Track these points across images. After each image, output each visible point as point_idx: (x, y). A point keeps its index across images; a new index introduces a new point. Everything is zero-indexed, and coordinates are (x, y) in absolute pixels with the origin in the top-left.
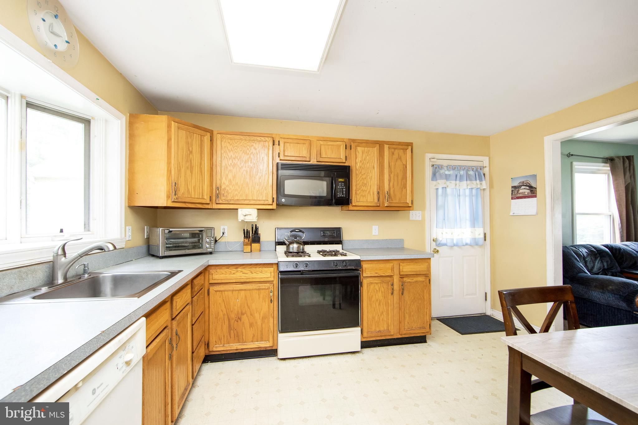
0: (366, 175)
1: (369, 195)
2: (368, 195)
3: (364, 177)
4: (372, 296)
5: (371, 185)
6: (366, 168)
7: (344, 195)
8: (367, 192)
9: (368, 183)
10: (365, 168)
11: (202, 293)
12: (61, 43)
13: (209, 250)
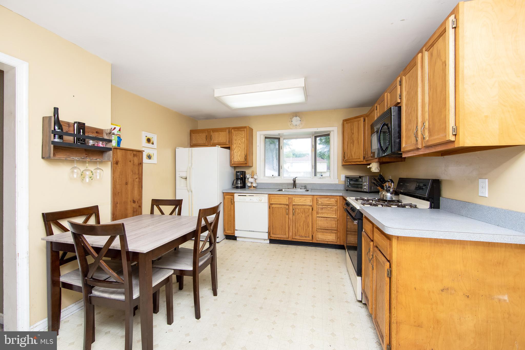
0: (411, 108)
3: (410, 111)
5: (414, 120)
6: (411, 98)
9: (412, 118)
11: (332, 208)
12: (298, 123)
13: (365, 190)
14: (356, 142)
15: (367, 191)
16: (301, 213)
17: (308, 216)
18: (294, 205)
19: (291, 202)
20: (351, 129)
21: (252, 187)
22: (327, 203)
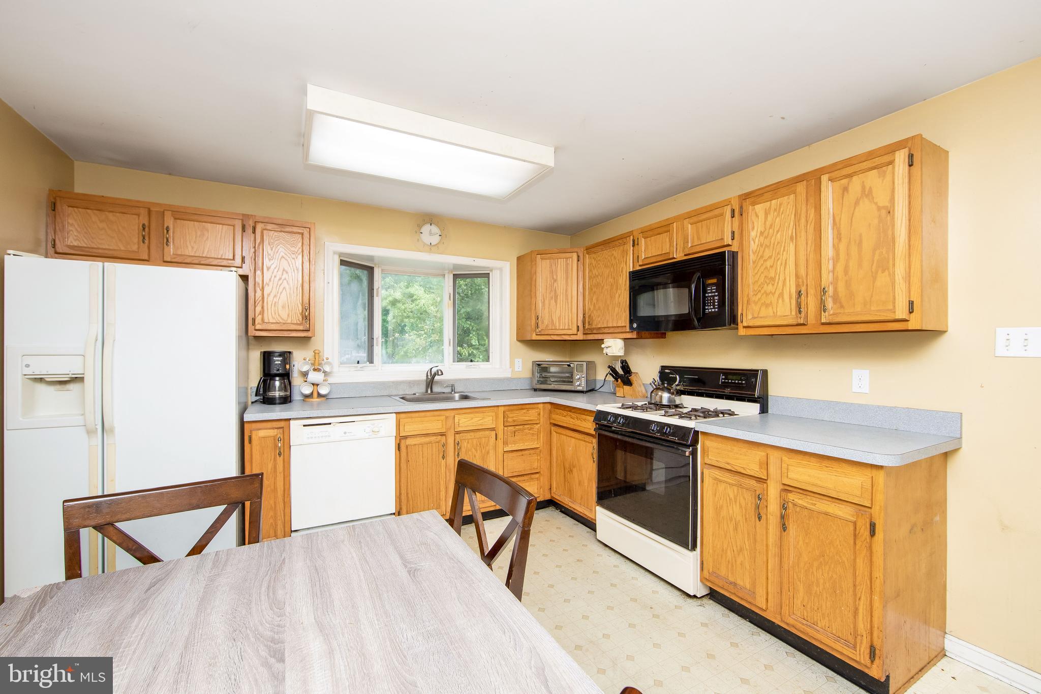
0: (773, 258)
1: (780, 301)
2: (778, 302)
3: (769, 263)
4: (721, 507)
5: (785, 279)
6: (774, 244)
7: (716, 308)
8: (776, 295)
9: (778, 275)
10: (772, 245)
11: (531, 429)
12: (435, 240)
13: (580, 388)
14: (561, 298)
15: (583, 390)
16: (473, 450)
17: (488, 453)
18: (457, 433)
19: (451, 426)
20: (552, 272)
21: (315, 395)
22: (522, 419)
